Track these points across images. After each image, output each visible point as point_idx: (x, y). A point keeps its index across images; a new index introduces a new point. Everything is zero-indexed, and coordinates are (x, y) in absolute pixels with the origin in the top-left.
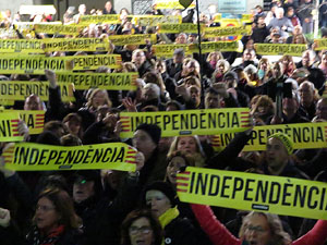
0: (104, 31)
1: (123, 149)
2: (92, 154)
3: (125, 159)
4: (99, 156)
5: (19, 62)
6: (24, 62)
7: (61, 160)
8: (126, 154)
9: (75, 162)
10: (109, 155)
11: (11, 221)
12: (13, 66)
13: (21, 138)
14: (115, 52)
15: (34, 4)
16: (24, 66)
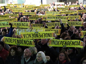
0: (76, 9)
1: (79, 42)
2: (71, 43)
3: (80, 44)
4: (73, 43)
5: (54, 18)
6: (55, 18)
7: (63, 44)
8: (80, 43)
9: (67, 45)
10: (76, 43)
11: (50, 59)
12: (52, 18)
13: (54, 38)
14: (79, 15)
15: (57, 2)
16: (55, 19)
